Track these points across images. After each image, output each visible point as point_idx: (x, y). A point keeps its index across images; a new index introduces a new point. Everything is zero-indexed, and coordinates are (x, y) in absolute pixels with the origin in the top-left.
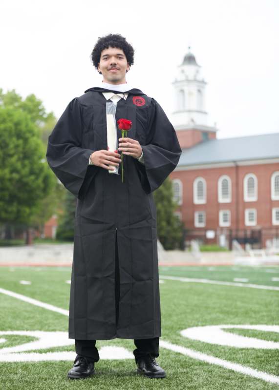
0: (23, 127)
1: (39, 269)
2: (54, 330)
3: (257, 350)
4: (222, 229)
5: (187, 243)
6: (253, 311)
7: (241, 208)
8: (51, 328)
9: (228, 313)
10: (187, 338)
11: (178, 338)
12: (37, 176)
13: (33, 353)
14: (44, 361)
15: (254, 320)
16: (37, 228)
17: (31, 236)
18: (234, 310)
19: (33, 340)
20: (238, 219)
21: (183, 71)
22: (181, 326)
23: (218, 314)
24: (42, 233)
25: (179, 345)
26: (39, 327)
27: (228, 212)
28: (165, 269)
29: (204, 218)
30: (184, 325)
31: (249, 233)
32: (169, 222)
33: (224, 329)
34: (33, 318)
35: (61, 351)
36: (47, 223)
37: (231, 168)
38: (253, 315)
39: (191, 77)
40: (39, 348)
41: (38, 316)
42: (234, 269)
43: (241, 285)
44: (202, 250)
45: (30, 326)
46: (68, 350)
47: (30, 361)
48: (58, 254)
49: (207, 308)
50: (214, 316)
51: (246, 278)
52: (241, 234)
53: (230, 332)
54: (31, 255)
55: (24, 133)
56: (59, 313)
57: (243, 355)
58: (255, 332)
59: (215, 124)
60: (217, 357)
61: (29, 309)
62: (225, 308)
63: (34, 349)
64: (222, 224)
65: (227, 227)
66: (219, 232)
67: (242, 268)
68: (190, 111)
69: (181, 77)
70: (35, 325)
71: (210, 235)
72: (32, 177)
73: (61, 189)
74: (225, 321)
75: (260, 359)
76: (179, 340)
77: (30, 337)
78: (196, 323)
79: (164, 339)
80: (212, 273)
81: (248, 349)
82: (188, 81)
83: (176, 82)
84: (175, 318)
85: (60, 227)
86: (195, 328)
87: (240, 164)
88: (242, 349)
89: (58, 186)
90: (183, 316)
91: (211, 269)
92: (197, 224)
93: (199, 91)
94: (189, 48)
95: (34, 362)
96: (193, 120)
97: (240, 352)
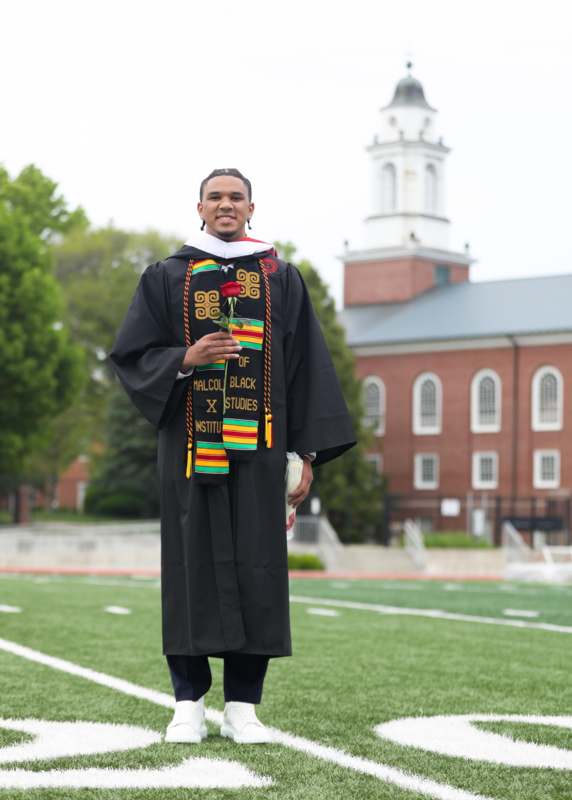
0: (10, 246)
1: (40, 580)
2: (72, 719)
3: (558, 774)
4: (478, 495)
5: (396, 527)
6: (549, 683)
7: (523, 447)
8: (63, 713)
9: (488, 686)
10: (390, 743)
11: (369, 741)
12: (42, 360)
13: (18, 769)
14: (44, 789)
15: (552, 704)
16: (40, 486)
17: (27, 504)
18: (504, 680)
19: (19, 741)
20: (516, 473)
21: (393, 121)
22: (376, 715)
23: (465, 689)
24: (52, 496)
25: (369, 759)
26: (36, 711)
27: (494, 456)
28: (342, 586)
29: (436, 470)
30: (382, 711)
31: (541, 505)
32: (352, 478)
33: (478, 724)
34: (23, 688)
35: (85, 766)
36: (65, 474)
37: (501, 350)
38: (550, 694)
39: (412, 135)
40: (34, 759)
41: (34, 685)
42: (505, 588)
43: (520, 624)
44: (428, 545)
45: (13, 706)
46: (102, 765)
47: (8, 786)
48: (89, 546)
49: (439, 674)
50: (454, 693)
51: (533, 608)
52: (523, 508)
53: (494, 730)
54: (24, 547)
55: (15, 258)
56: (86, 680)
57: (525, 783)
58: (555, 732)
59: (467, 246)
60: (460, 786)
61: (12, 668)
62: (482, 677)
63: (20, 760)
64: (478, 483)
65: (489, 491)
66: (470, 504)
67: (523, 586)
68: (406, 215)
69: (390, 135)
70: (25, 706)
71: (450, 508)
72: (31, 363)
73: (99, 391)
74: (482, 706)
75: (565, 794)
76: (369, 746)
77: (11, 731)
78: (412, 709)
79: (335, 744)
80: (452, 595)
81: (535, 771)
82: (405, 143)
83: (376, 144)
84: (362, 697)
85: (94, 482)
86: (409, 720)
87: (523, 342)
88: (522, 770)
89: (94, 384)
90: (382, 691)
91: (450, 587)
92: (420, 484)
93: (430, 168)
94: (409, 65)
95: (18, 790)
96: (412, 236)
97: (516, 777)
